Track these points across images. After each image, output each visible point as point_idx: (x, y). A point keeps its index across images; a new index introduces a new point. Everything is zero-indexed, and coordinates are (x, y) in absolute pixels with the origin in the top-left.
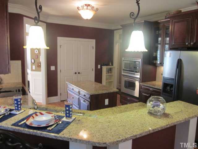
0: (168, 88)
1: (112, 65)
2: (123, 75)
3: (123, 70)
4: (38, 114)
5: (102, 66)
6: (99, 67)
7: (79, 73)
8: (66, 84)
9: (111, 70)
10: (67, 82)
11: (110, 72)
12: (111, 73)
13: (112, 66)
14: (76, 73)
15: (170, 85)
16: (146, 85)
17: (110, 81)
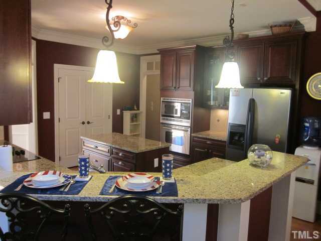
0: (237, 138)
1: (138, 109)
2: (162, 123)
3: (163, 116)
4: (128, 177)
5: (124, 111)
6: (118, 112)
7: (88, 123)
8: (82, 139)
9: (136, 117)
10: (82, 137)
11: (135, 119)
12: (136, 121)
13: (138, 111)
14: (83, 123)
15: (238, 135)
16: (200, 136)
17: (135, 134)
